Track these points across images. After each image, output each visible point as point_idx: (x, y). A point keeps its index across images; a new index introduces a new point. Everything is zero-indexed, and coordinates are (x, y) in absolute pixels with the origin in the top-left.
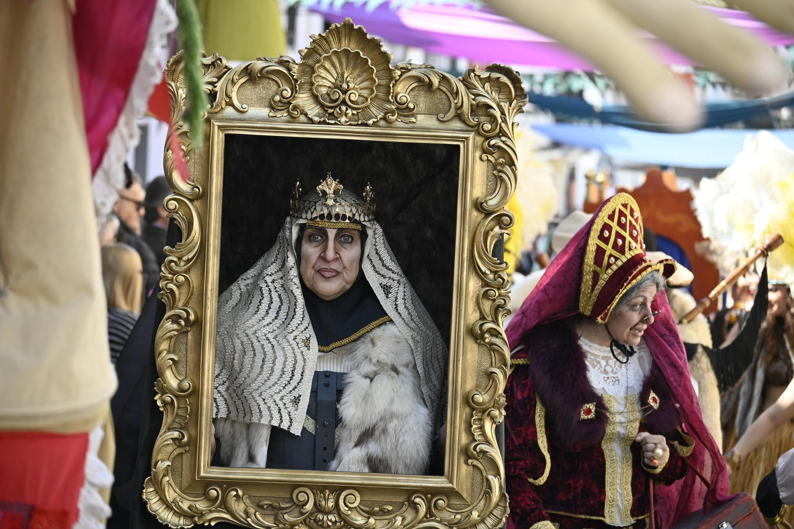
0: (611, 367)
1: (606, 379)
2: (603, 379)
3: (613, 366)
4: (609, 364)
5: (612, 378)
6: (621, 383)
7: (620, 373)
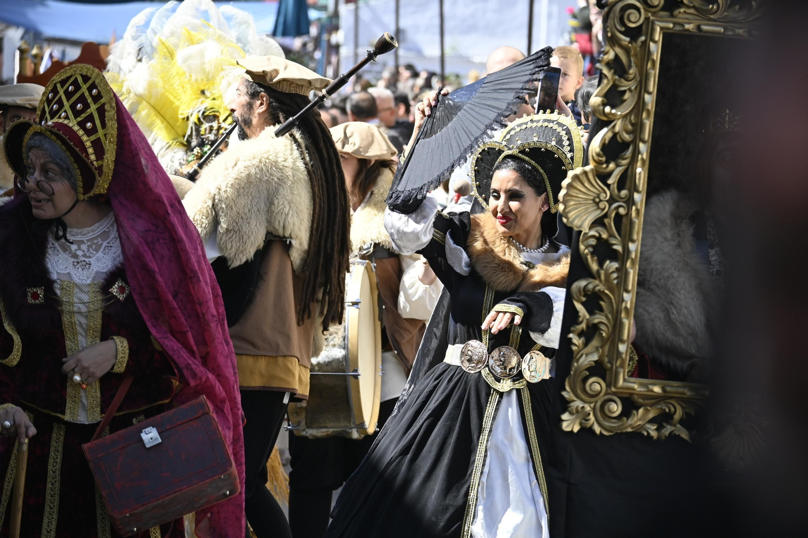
0: (84, 251)
1: (75, 264)
2: (71, 264)
3: (86, 251)
4: (81, 248)
5: (83, 262)
6: (92, 267)
7: (94, 258)
